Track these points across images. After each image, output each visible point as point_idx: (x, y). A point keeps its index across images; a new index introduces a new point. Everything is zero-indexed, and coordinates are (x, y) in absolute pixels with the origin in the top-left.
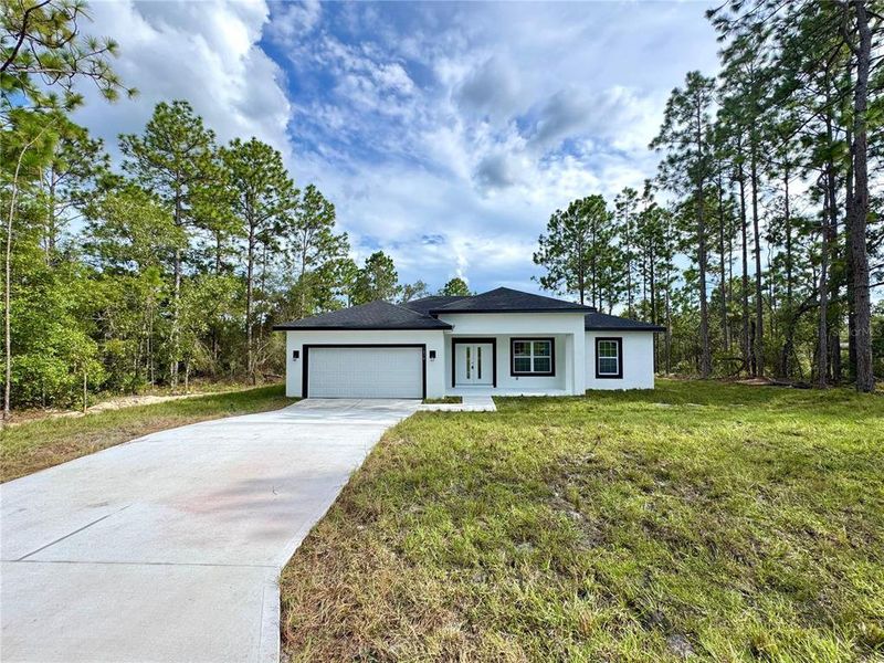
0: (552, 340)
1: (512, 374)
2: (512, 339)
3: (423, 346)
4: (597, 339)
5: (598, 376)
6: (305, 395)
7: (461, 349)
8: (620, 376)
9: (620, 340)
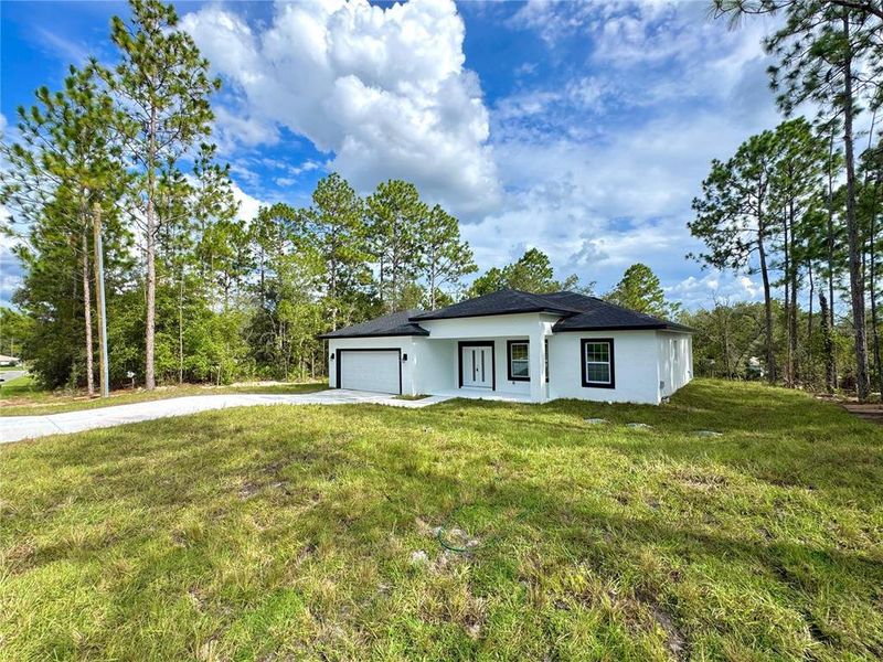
1: (510, 378)
2: (509, 343)
3: (399, 350)
4: (583, 341)
5: (585, 384)
6: (339, 386)
7: (467, 351)
8: (612, 386)
9: (611, 341)
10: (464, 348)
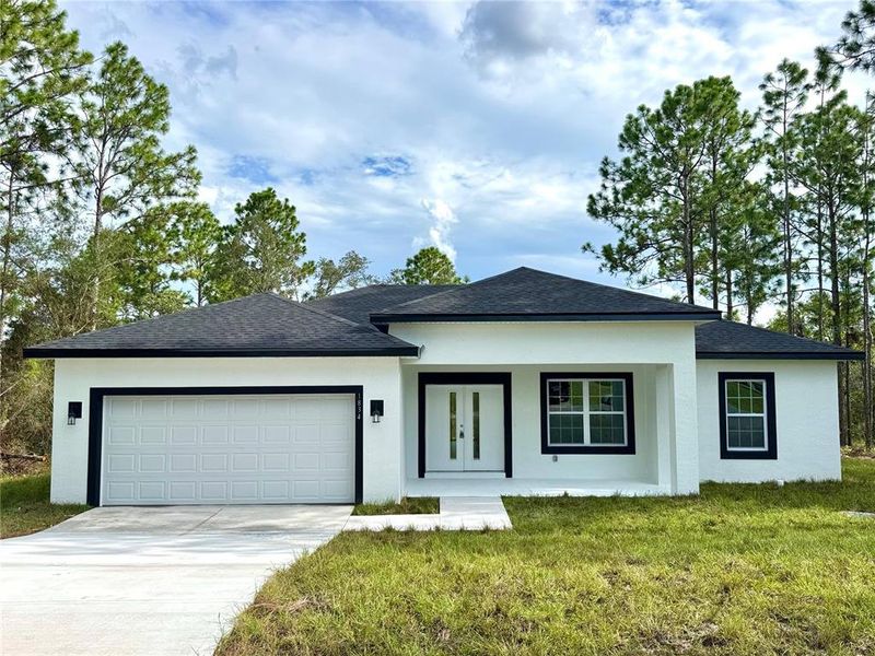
0: (628, 377)
1: (545, 450)
2: (544, 376)
3: (357, 391)
4: (723, 377)
5: (725, 455)
6: (93, 499)
7: (438, 395)
8: (772, 454)
9: (770, 378)
10: (429, 388)
